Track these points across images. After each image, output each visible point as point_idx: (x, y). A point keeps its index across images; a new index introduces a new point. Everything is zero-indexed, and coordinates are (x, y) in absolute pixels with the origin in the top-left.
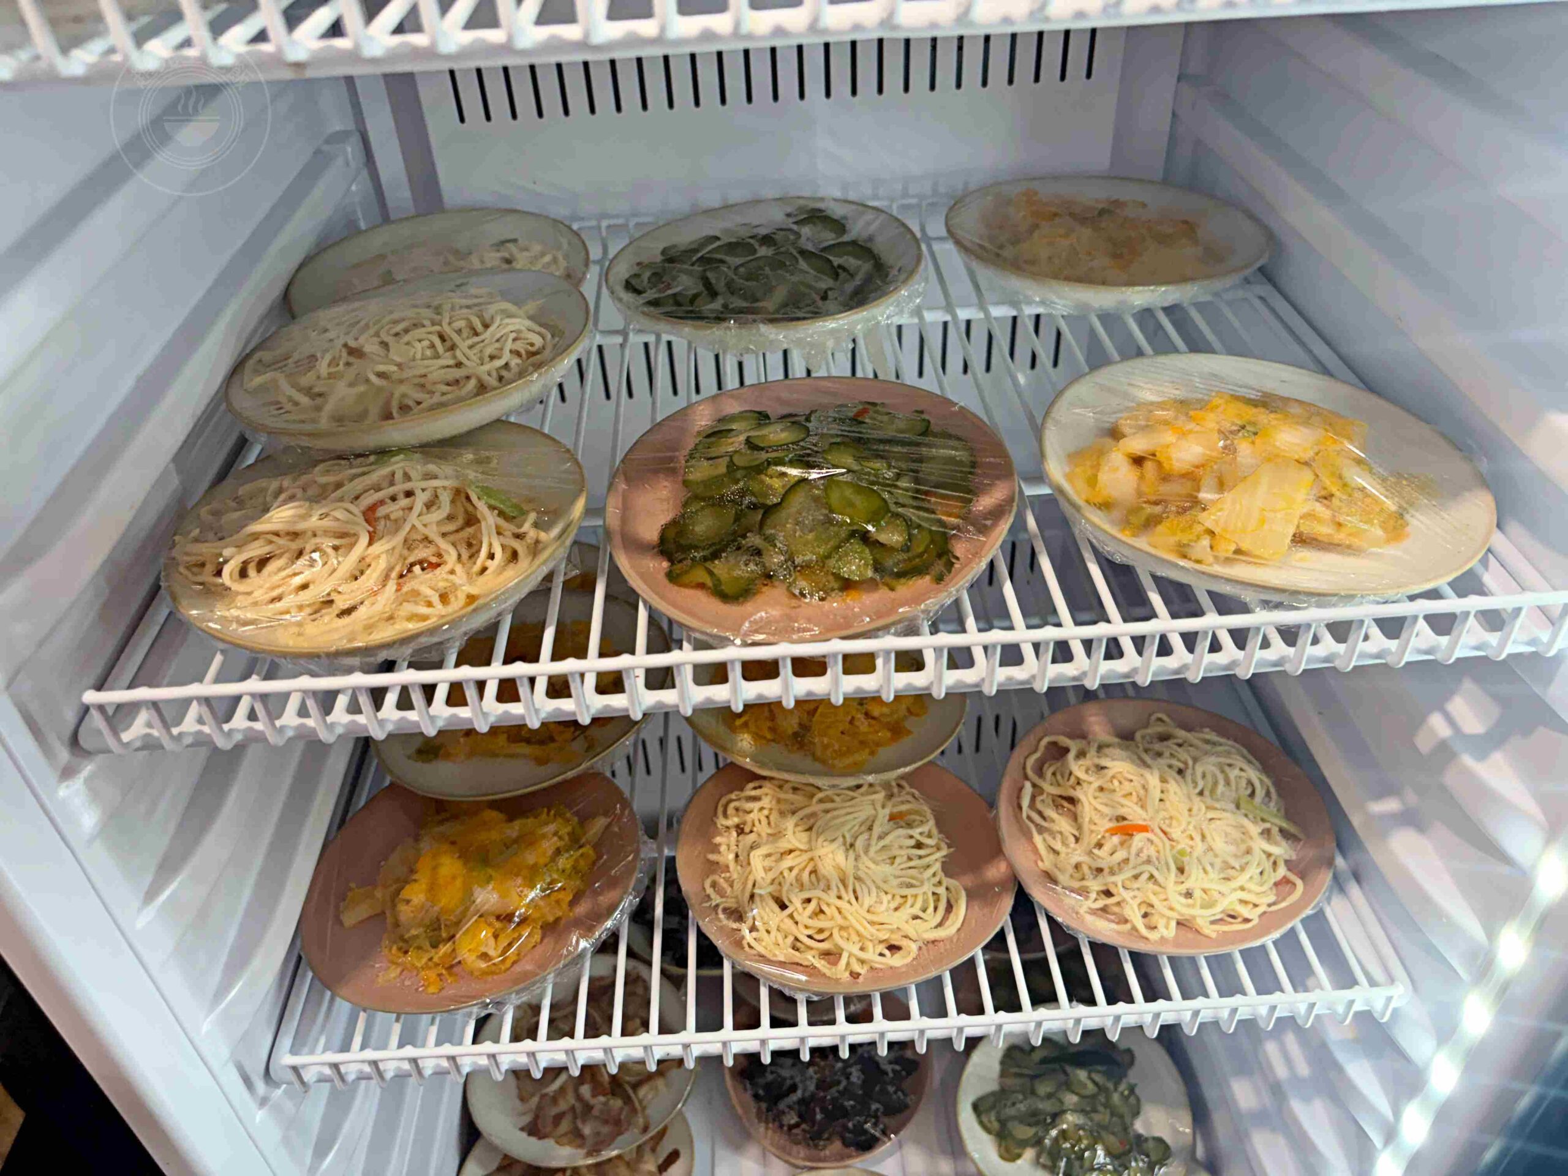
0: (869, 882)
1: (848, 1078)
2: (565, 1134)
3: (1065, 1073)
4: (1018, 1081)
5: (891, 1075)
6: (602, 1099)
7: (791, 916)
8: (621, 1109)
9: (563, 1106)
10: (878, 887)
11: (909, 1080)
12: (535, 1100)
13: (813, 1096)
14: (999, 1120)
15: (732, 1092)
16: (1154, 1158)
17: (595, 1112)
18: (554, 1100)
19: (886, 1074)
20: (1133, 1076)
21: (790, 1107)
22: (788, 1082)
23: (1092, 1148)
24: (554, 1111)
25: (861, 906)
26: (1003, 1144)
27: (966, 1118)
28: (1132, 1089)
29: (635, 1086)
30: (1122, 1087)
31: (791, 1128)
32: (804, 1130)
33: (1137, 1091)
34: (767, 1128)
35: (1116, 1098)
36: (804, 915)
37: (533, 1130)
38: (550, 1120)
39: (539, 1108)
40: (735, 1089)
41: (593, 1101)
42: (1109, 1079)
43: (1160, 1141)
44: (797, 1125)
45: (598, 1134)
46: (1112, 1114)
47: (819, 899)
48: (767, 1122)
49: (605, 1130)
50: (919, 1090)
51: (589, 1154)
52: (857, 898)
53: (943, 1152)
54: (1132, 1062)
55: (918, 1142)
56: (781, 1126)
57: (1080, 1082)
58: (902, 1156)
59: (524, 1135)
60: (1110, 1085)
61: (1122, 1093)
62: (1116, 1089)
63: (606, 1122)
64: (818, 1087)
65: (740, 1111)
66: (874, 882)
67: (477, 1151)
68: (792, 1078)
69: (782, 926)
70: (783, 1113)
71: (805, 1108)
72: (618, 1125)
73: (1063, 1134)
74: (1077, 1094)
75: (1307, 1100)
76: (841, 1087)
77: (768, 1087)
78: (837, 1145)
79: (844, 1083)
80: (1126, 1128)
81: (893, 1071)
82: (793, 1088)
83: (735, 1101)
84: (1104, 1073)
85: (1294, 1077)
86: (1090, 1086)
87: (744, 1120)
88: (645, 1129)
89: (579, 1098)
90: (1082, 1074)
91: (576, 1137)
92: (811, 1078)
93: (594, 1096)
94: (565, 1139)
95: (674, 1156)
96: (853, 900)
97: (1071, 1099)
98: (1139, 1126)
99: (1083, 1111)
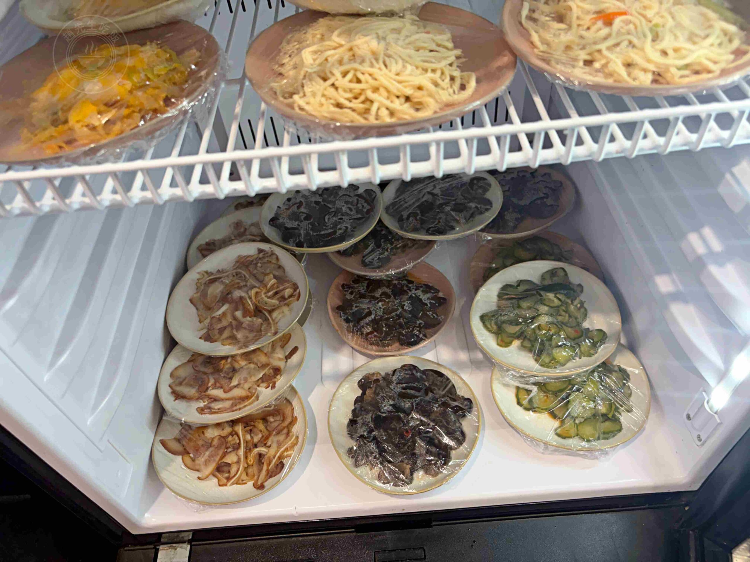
0: (396, 57)
1: (403, 308)
2: (227, 338)
3: (541, 296)
4: (508, 303)
5: (429, 305)
6: (248, 318)
7: (333, 85)
8: (262, 324)
9: (224, 323)
10: (403, 60)
11: (441, 308)
12: (208, 321)
13: (381, 319)
14: (496, 324)
15: (332, 318)
16: (596, 340)
17: (244, 325)
18: (220, 320)
19: (427, 305)
20: (583, 297)
21: (367, 324)
22: (367, 311)
23: (558, 334)
24: (219, 326)
25: (390, 71)
26: (500, 338)
27: (476, 324)
28: (582, 303)
29: (270, 312)
30: (576, 302)
31: (368, 334)
32: (375, 336)
33: (586, 305)
34: (353, 336)
35: (572, 307)
36: (344, 82)
37: (208, 338)
38: (216, 332)
39: (211, 324)
40: (334, 317)
41: (243, 320)
42: (568, 298)
43: (600, 330)
44: (371, 333)
45: (247, 337)
46: (570, 316)
47: (356, 70)
48: (353, 332)
49: (251, 335)
50: (446, 314)
51: (240, 348)
52: (386, 66)
53: (462, 348)
54: (582, 291)
55: (447, 343)
56: (362, 334)
57: (550, 299)
58: (436, 350)
59: (202, 341)
60: (570, 302)
61: (576, 306)
62: (572, 303)
63: (251, 331)
64: (384, 313)
65: (336, 327)
66: (400, 57)
67: (175, 351)
68: (368, 308)
69: (326, 93)
70: (363, 327)
71: (376, 324)
72: (259, 333)
73: (539, 327)
74: (547, 306)
75: (721, 265)
76: (398, 312)
77: (353, 314)
78: (397, 345)
79: (400, 310)
80: (579, 324)
81: (430, 303)
82: (369, 314)
83: (334, 323)
84: (565, 295)
85: (711, 253)
86: (556, 300)
87: (339, 332)
88: (276, 333)
89: (235, 318)
90: (551, 296)
91: (233, 338)
92: (380, 308)
93: (244, 316)
94: (226, 342)
95: (295, 349)
96: (383, 67)
97: (544, 309)
98: (586, 325)
99: (551, 315)
